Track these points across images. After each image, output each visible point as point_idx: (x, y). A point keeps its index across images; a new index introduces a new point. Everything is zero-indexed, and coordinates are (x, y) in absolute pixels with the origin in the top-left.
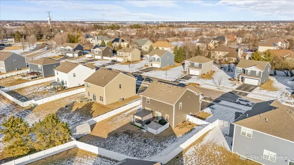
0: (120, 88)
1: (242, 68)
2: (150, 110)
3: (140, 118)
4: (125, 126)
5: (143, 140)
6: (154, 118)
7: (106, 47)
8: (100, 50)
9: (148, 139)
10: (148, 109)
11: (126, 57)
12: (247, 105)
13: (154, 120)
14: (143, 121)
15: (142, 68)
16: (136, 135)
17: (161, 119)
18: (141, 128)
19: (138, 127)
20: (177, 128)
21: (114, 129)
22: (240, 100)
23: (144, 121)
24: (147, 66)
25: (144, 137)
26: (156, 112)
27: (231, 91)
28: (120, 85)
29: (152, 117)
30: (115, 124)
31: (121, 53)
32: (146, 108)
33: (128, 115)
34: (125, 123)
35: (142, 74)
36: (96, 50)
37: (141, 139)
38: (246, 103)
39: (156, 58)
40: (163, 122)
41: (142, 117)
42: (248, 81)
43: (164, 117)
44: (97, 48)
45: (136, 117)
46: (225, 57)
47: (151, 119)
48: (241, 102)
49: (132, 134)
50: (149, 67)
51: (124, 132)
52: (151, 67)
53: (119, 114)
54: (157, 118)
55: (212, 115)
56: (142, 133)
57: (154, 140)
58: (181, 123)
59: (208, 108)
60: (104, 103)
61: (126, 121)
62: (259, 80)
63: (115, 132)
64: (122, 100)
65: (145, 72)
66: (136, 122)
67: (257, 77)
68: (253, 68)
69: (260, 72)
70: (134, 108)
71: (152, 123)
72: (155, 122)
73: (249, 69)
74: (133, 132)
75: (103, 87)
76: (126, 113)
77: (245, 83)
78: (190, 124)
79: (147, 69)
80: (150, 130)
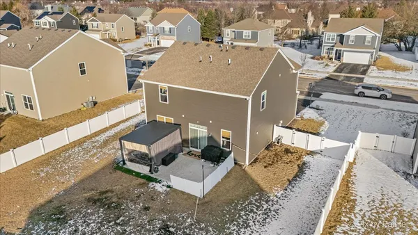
0: (83, 72)
1: (336, 34)
2: (172, 120)
3: (143, 149)
4: (93, 177)
5: (158, 224)
6: (185, 142)
7: (64, 15)
8: (52, 20)
9: (176, 220)
10: (165, 119)
11: (107, 31)
12: (380, 98)
13: (187, 150)
14: (153, 154)
15: (140, 48)
16: (134, 208)
17: (205, 144)
18: (150, 179)
19: (138, 175)
20: (259, 166)
21: (53, 191)
22: (363, 87)
23: (157, 155)
24: (151, 45)
25: (162, 211)
26: (191, 126)
27: (327, 75)
28: (82, 66)
29: (180, 140)
30: (64, 174)
31: (95, 24)
32: (159, 118)
33: (106, 143)
34: (98, 167)
35: (140, 59)
36: (43, 20)
37: (150, 221)
38: (378, 94)
39: (167, 29)
40: (213, 154)
41: (149, 144)
42: (349, 58)
43: (216, 137)
44: (46, 17)
45: (129, 145)
46: (285, 28)
47: (175, 146)
48: (367, 92)
49: (118, 205)
50: (153, 47)
51: (89, 200)
52: (157, 46)
53: (80, 142)
54: (195, 142)
55: (326, 123)
56: (153, 196)
57: (198, 222)
58: (262, 152)
59: (307, 108)
60: (38, 114)
61: (99, 161)
62: (372, 53)
63: (56, 203)
64: (91, 105)
65: (148, 54)
66: (131, 161)
67: (367, 47)
68: (360, 31)
69: (374, 38)
70: (123, 121)
71: (181, 157)
72: (189, 153)
73: (352, 34)
74: (121, 196)
75: (27, 67)
76: (102, 138)
77: (344, 62)
78: (287, 151)
79: (150, 50)
80: (178, 183)
